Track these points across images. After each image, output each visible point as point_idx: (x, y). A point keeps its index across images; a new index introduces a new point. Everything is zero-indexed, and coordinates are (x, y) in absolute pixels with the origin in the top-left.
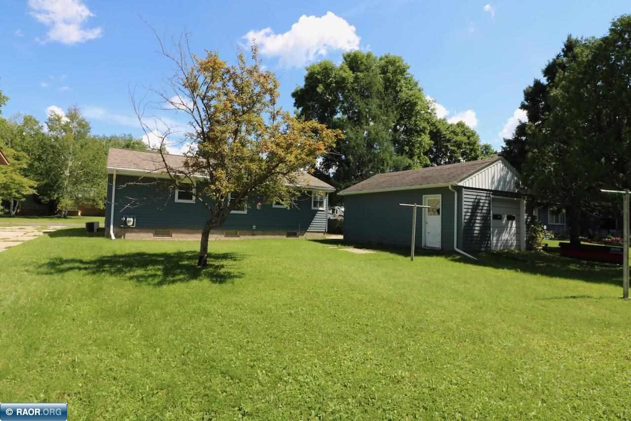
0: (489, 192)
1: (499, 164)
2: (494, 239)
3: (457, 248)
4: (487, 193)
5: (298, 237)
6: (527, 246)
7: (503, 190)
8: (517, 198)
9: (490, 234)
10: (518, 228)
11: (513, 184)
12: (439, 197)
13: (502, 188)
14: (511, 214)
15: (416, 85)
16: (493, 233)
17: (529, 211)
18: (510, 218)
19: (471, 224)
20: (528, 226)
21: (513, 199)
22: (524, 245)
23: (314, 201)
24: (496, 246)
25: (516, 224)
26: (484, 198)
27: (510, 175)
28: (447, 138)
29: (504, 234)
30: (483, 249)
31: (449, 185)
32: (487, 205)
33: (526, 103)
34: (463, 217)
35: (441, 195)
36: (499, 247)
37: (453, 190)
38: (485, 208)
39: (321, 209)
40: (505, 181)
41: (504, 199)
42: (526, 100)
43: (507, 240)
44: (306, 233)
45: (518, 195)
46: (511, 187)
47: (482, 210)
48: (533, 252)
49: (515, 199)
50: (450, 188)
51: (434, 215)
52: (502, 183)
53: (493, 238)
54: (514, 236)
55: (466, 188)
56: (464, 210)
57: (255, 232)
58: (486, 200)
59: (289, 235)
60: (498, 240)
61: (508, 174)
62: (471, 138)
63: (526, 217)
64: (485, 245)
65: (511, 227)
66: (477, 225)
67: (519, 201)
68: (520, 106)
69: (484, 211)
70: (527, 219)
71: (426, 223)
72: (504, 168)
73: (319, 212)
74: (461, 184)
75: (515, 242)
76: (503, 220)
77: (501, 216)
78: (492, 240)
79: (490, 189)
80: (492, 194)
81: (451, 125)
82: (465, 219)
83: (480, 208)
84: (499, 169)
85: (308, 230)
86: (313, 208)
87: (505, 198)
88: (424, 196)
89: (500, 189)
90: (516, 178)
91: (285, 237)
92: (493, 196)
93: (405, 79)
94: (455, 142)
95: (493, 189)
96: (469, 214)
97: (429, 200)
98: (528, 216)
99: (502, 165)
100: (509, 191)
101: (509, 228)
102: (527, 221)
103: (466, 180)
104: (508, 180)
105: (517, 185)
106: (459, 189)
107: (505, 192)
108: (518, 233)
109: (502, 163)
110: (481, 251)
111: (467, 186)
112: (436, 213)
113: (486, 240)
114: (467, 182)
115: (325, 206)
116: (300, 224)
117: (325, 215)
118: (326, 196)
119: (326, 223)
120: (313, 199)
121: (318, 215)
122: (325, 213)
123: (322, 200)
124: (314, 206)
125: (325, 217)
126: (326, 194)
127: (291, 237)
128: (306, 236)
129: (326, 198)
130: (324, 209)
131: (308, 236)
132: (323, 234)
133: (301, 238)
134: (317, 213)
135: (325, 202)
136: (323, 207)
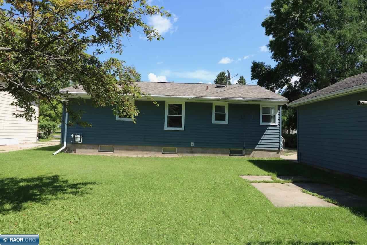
5: (244, 156)
23: (263, 116)
39: (272, 124)
44: (254, 152)
57: (194, 149)
59: (233, 153)
73: (270, 128)
85: (256, 148)
86: (261, 123)
91: (228, 156)
115: (277, 121)
116: (245, 141)
117: (278, 131)
118: (279, 109)
119: (279, 140)
120: (262, 113)
121: (268, 131)
122: (278, 129)
123: (274, 114)
124: (263, 121)
125: (278, 134)
126: (279, 107)
127: (235, 156)
128: (254, 155)
129: (279, 111)
130: (277, 125)
131: (257, 155)
132: (276, 153)
133: (246, 158)
134: (268, 129)
135: (277, 116)
136: (274, 122)
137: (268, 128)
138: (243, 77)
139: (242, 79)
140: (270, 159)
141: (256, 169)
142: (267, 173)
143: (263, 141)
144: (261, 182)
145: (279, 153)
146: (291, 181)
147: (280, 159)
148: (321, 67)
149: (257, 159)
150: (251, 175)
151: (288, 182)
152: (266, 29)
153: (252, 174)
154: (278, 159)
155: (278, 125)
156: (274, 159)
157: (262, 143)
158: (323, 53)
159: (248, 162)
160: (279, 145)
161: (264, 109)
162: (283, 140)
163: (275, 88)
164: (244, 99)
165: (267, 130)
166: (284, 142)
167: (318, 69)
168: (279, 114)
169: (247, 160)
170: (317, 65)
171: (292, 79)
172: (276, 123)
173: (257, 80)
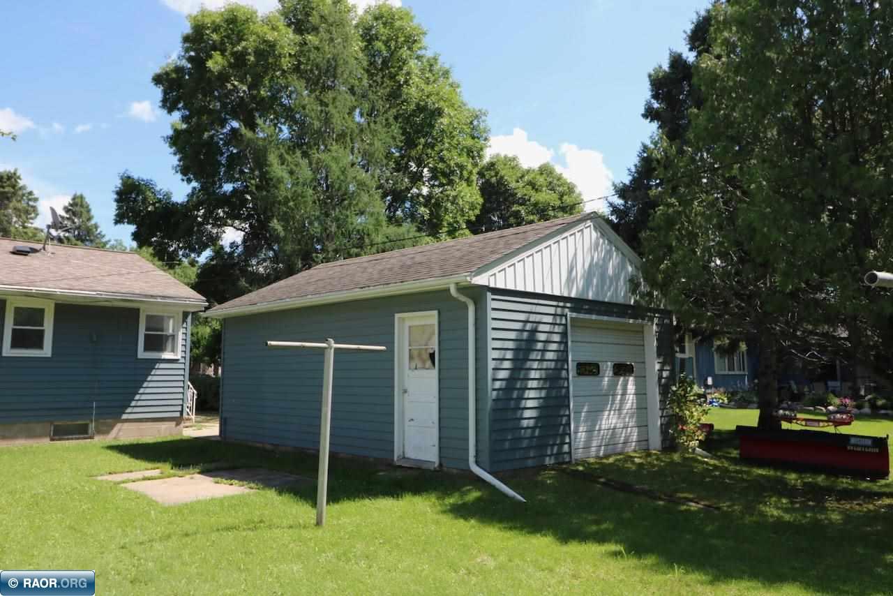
0: (561, 304)
1: (587, 231)
2: (581, 429)
3: (477, 463)
4: (557, 306)
5: (91, 438)
6: (663, 441)
7: (601, 299)
8: (635, 318)
9: (569, 416)
10: (641, 393)
11: (625, 284)
12: (430, 318)
13: (597, 293)
14: (621, 360)
15: (446, 74)
16: (578, 413)
17: (665, 351)
18: (622, 370)
19: (515, 395)
20: (665, 390)
21: (627, 320)
22: (656, 441)
23: (146, 335)
24: (587, 447)
25: (636, 384)
26: (549, 319)
27: (615, 259)
28: (519, 195)
29: (607, 413)
30: (549, 461)
31: (451, 283)
32: (557, 338)
33: (656, 105)
34: (490, 372)
35: (435, 313)
36: (593, 449)
37: (463, 298)
38: (554, 347)
39: (167, 355)
40: (603, 275)
41: (602, 322)
42: (655, 96)
43: (614, 428)
44: (119, 426)
45: (635, 311)
46: (619, 293)
47: (544, 351)
48: (676, 457)
49: (631, 321)
50: (453, 291)
51: (424, 368)
52: (595, 281)
53: (577, 427)
54: (631, 417)
55: (496, 291)
56: (493, 354)
58: (555, 324)
59: (60, 433)
60: (590, 432)
61: (611, 257)
62: (565, 197)
63: (657, 367)
64: (555, 449)
65: (624, 394)
66: (532, 394)
67: (642, 326)
68: (643, 111)
69: (550, 356)
70: (661, 370)
71: (405, 391)
72: (601, 241)
73: (162, 366)
74: (481, 280)
75: (636, 430)
76: (603, 377)
77: (597, 366)
78: (576, 432)
79: (566, 295)
80: (572, 310)
81: (528, 171)
82: (494, 380)
83: (540, 346)
84: (587, 245)
85: (124, 417)
86: (142, 354)
87: (605, 318)
88: (397, 316)
89: (591, 296)
90: (630, 269)
91: (45, 442)
92: (574, 315)
93: (419, 58)
94: (536, 205)
95: (573, 295)
96: (507, 364)
97: (410, 327)
98: (663, 364)
99: (594, 234)
100: (614, 301)
101: (619, 397)
102: (660, 378)
103: (495, 270)
104: (610, 272)
105: (634, 285)
106: (478, 294)
107: (603, 303)
108: (642, 408)
109: (595, 228)
110: (545, 468)
111: (501, 285)
112: (429, 363)
113: (557, 435)
114: (500, 276)
115: (180, 348)
116: (96, 401)
117: (182, 372)
118: (184, 320)
119: (183, 393)
120: (144, 330)
121: (158, 372)
122: (182, 366)
123: (173, 331)
124: (146, 349)
125: (182, 378)
126: (185, 315)
127: (68, 439)
128: (121, 433)
129: (185, 325)
130: (179, 357)
131: (126, 433)
132: (174, 423)
133: (99, 440)
134: (156, 367)
135: (180, 336)
136: (173, 351)
137: (158, 364)
138: (82, 197)
139: (79, 204)
140: (160, 440)
141: (125, 460)
142: (150, 465)
143: (144, 397)
144: (139, 480)
145: (180, 423)
146: (198, 471)
147: (184, 438)
148: (283, 226)
149: (127, 443)
150: (115, 473)
151: (193, 474)
152: (165, 93)
153: (117, 471)
154: (178, 438)
155: (182, 357)
156: (169, 438)
157: (140, 403)
158: (286, 197)
159: (102, 450)
160: (182, 405)
161: (150, 318)
162: (193, 393)
163: (181, 253)
164: (101, 295)
165: (154, 371)
166: (195, 397)
167: (277, 230)
168: (185, 332)
169: (103, 447)
170: (275, 221)
171: (224, 235)
172: (178, 352)
173: (132, 228)
